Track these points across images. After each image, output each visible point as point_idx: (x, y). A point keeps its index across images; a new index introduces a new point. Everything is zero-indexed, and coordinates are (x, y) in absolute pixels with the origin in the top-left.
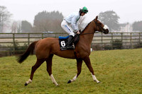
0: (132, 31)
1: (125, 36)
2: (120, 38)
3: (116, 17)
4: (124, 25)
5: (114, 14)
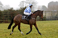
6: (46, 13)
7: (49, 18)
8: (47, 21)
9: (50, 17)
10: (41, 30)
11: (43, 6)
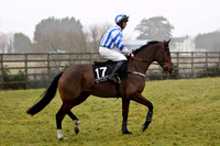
1: (183, 58)
5: (165, 22)
6: (26, 61)
7: (38, 78)
8: (31, 91)
9: (42, 74)
10: (10, 122)
11: (16, 35)
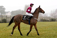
0: (11, 15)
1: (8, 17)
2: (5, 18)
3: (4, 9)
4: (8, 12)
5: (3, 8)
